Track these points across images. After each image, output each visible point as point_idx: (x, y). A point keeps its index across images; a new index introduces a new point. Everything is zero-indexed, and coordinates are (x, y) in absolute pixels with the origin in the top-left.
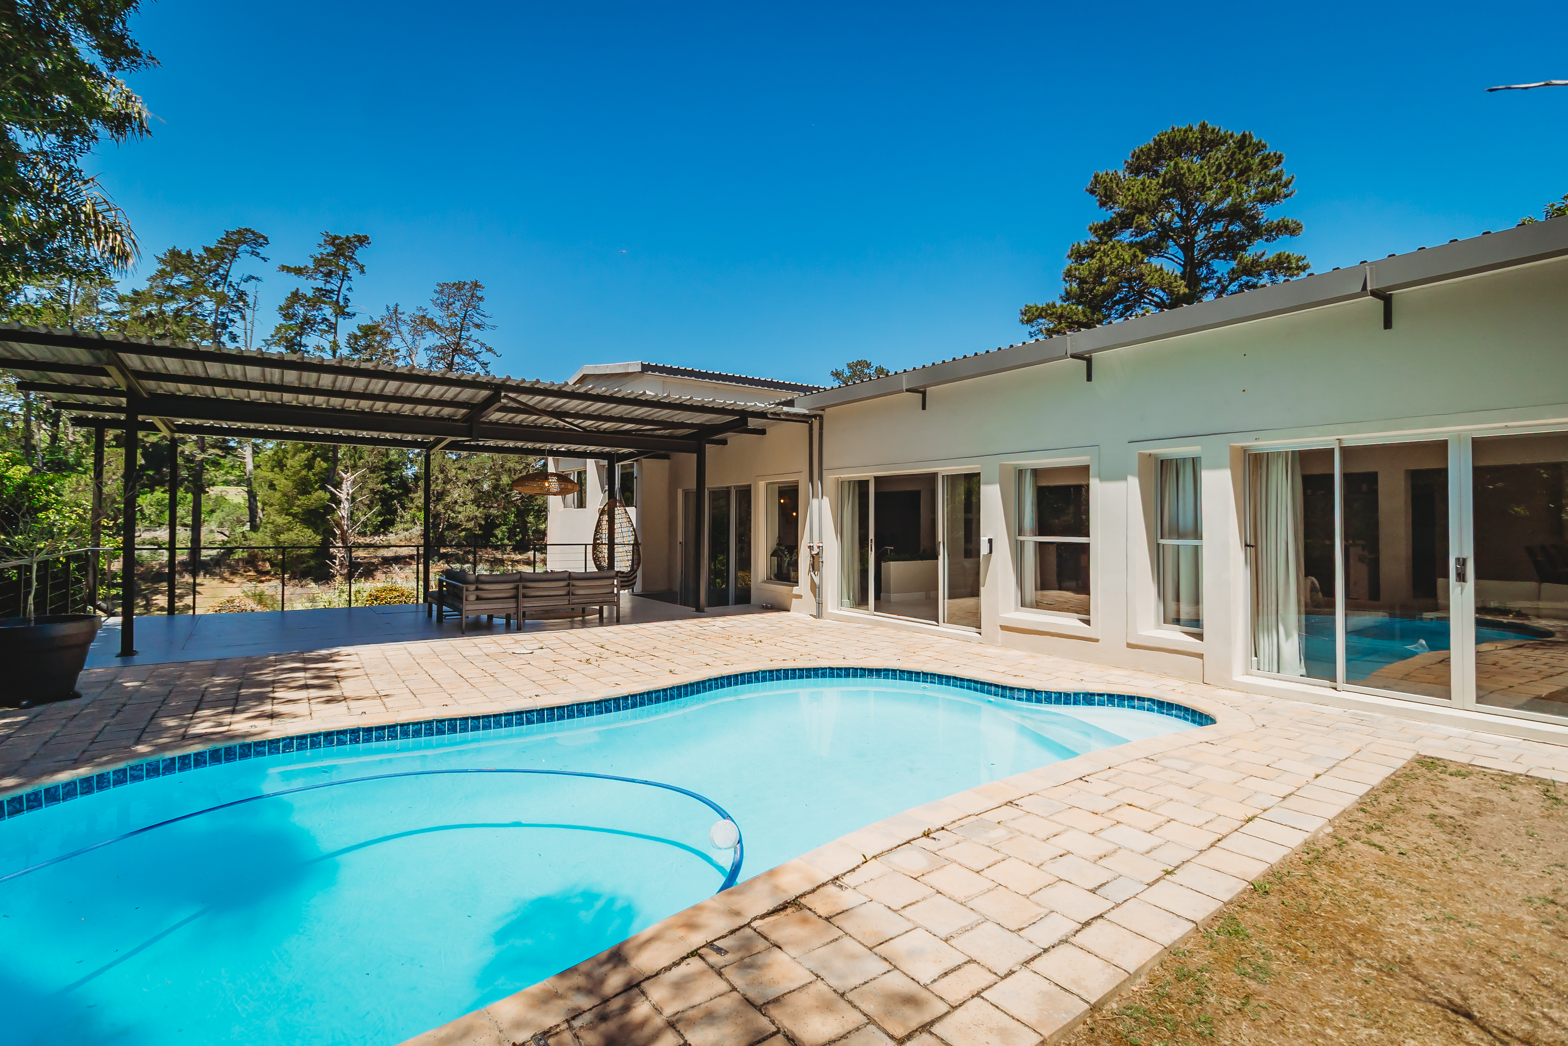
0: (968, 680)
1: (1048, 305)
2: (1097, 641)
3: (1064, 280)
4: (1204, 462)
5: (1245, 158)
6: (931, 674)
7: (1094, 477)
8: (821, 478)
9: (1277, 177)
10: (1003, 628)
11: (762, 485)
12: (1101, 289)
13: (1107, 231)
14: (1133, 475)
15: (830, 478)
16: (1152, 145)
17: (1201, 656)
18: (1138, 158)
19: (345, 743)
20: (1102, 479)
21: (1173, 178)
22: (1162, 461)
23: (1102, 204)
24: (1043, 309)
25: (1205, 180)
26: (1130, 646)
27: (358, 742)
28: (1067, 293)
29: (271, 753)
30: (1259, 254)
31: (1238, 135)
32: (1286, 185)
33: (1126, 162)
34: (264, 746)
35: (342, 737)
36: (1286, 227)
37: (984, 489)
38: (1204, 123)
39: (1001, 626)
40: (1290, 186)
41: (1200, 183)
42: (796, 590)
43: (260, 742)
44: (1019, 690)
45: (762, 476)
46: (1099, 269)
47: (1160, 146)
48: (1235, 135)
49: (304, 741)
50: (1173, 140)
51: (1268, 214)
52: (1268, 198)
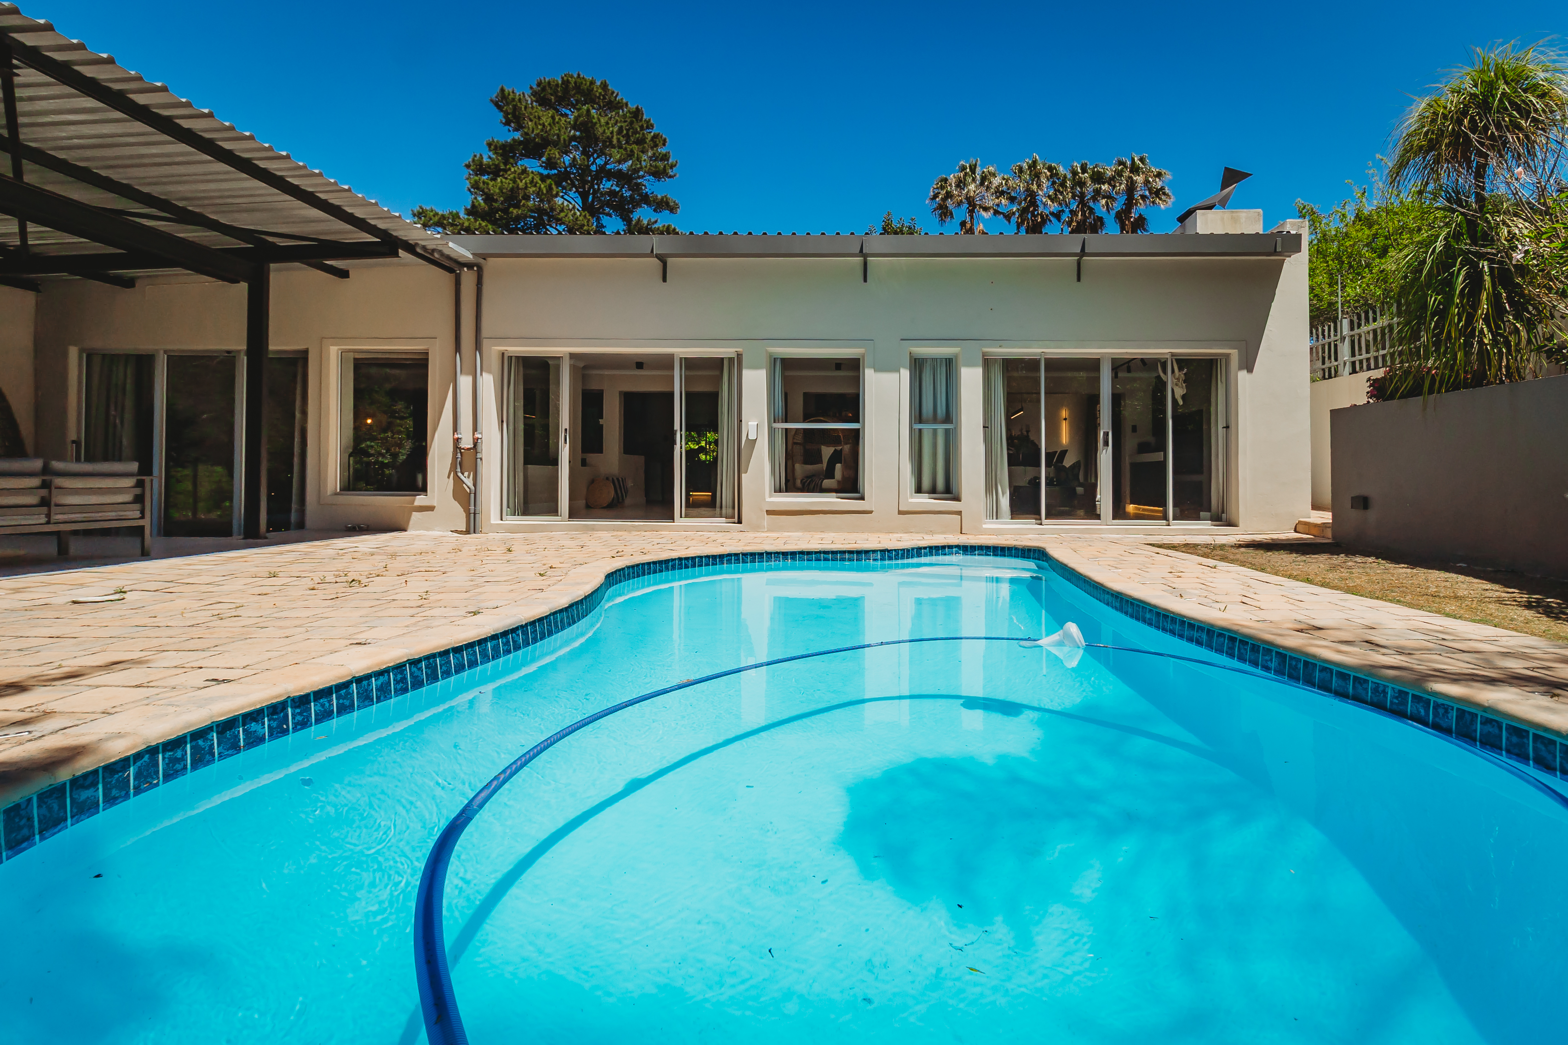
0: (816, 553)
1: (451, 213)
2: (871, 512)
3: (469, 190)
4: (961, 360)
5: (641, 130)
6: (775, 553)
7: (869, 367)
8: (478, 346)
9: (665, 157)
10: (769, 512)
11: (334, 352)
12: (515, 211)
13: (507, 152)
14: (905, 367)
15: (493, 350)
16: (560, 82)
17: (959, 513)
18: (544, 89)
19: (261, 740)
20: (877, 370)
21: (584, 124)
22: (915, 359)
23: (507, 123)
24: (443, 217)
25: (612, 137)
26: (900, 513)
27: (285, 732)
28: (473, 206)
29: (111, 801)
30: (653, 220)
31: (632, 106)
32: (672, 167)
33: (531, 88)
34: (95, 784)
35: (253, 726)
36: (667, 203)
37: (746, 374)
38: (605, 82)
39: (767, 511)
40: (674, 169)
41: (608, 137)
42: (420, 500)
43: (85, 776)
44: (874, 551)
45: (336, 339)
46: (512, 189)
47: (567, 86)
48: (629, 105)
49: (179, 754)
50: (580, 86)
51: (652, 186)
52: (659, 174)
